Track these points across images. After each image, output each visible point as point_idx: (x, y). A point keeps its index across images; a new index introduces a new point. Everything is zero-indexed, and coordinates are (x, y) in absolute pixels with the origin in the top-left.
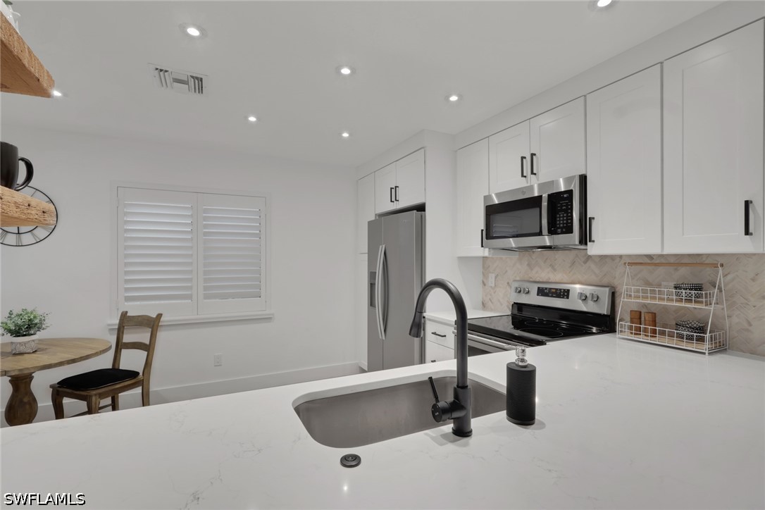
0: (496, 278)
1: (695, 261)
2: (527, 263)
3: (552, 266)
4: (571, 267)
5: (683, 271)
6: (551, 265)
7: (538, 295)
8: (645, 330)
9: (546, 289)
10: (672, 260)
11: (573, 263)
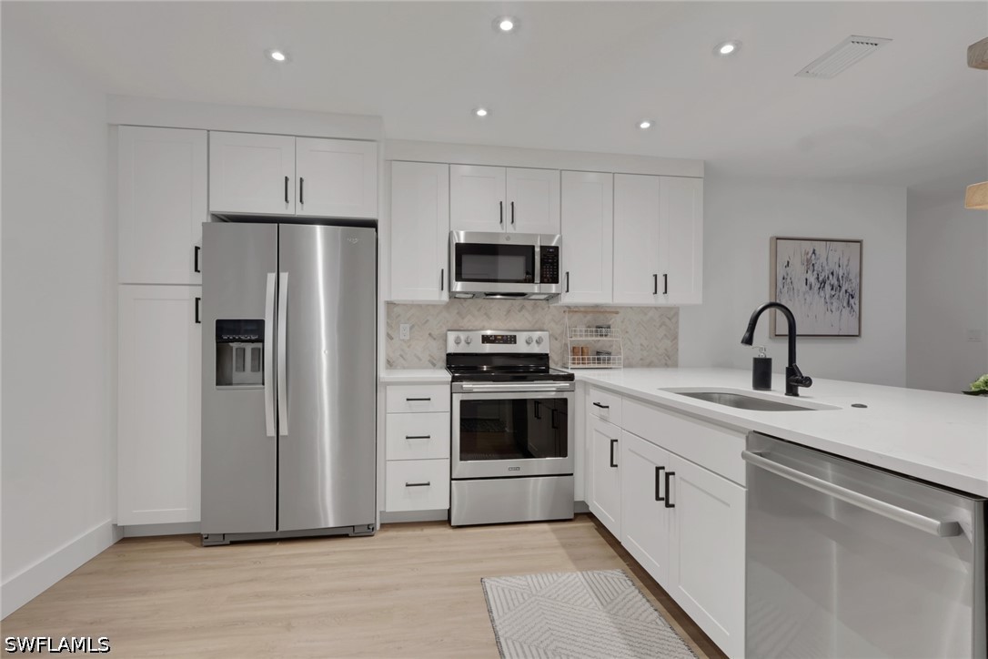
0: (411, 328)
1: (596, 309)
2: (456, 311)
5: (589, 317)
6: (485, 314)
7: (482, 343)
8: (578, 359)
9: (491, 336)
10: (582, 309)
11: (509, 311)
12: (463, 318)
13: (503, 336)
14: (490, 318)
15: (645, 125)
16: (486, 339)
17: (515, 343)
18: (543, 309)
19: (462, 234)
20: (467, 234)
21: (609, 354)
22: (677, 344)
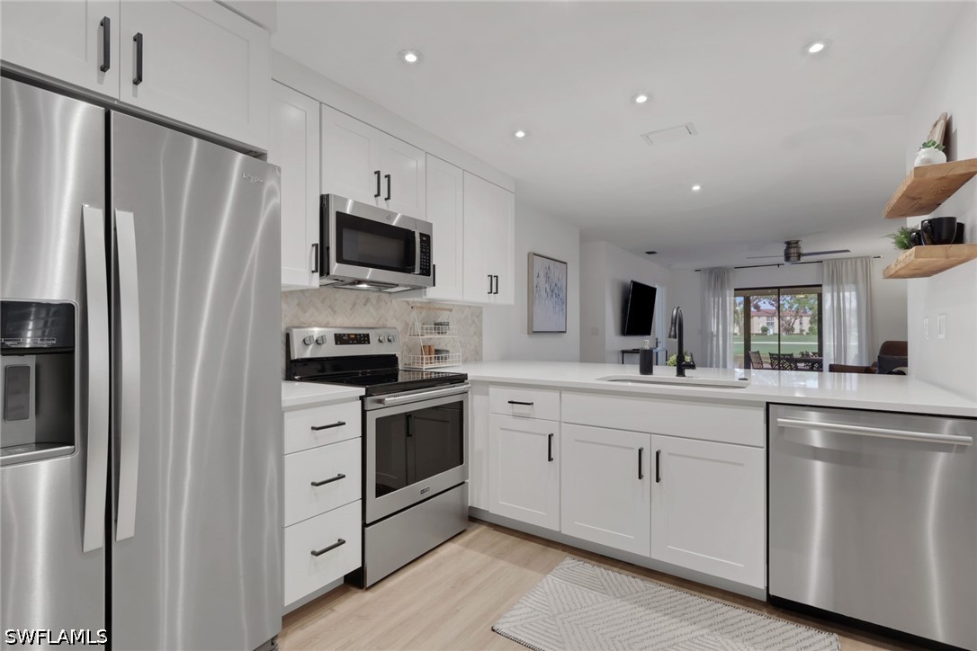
3: (331, 307)
4: (351, 309)
5: (424, 313)
7: (336, 344)
9: (344, 335)
11: (354, 305)
12: (305, 312)
13: (356, 335)
14: (335, 312)
15: (520, 134)
16: (340, 339)
17: (369, 343)
18: (387, 304)
19: (350, 202)
20: (356, 204)
21: (447, 351)
22: (482, 340)
